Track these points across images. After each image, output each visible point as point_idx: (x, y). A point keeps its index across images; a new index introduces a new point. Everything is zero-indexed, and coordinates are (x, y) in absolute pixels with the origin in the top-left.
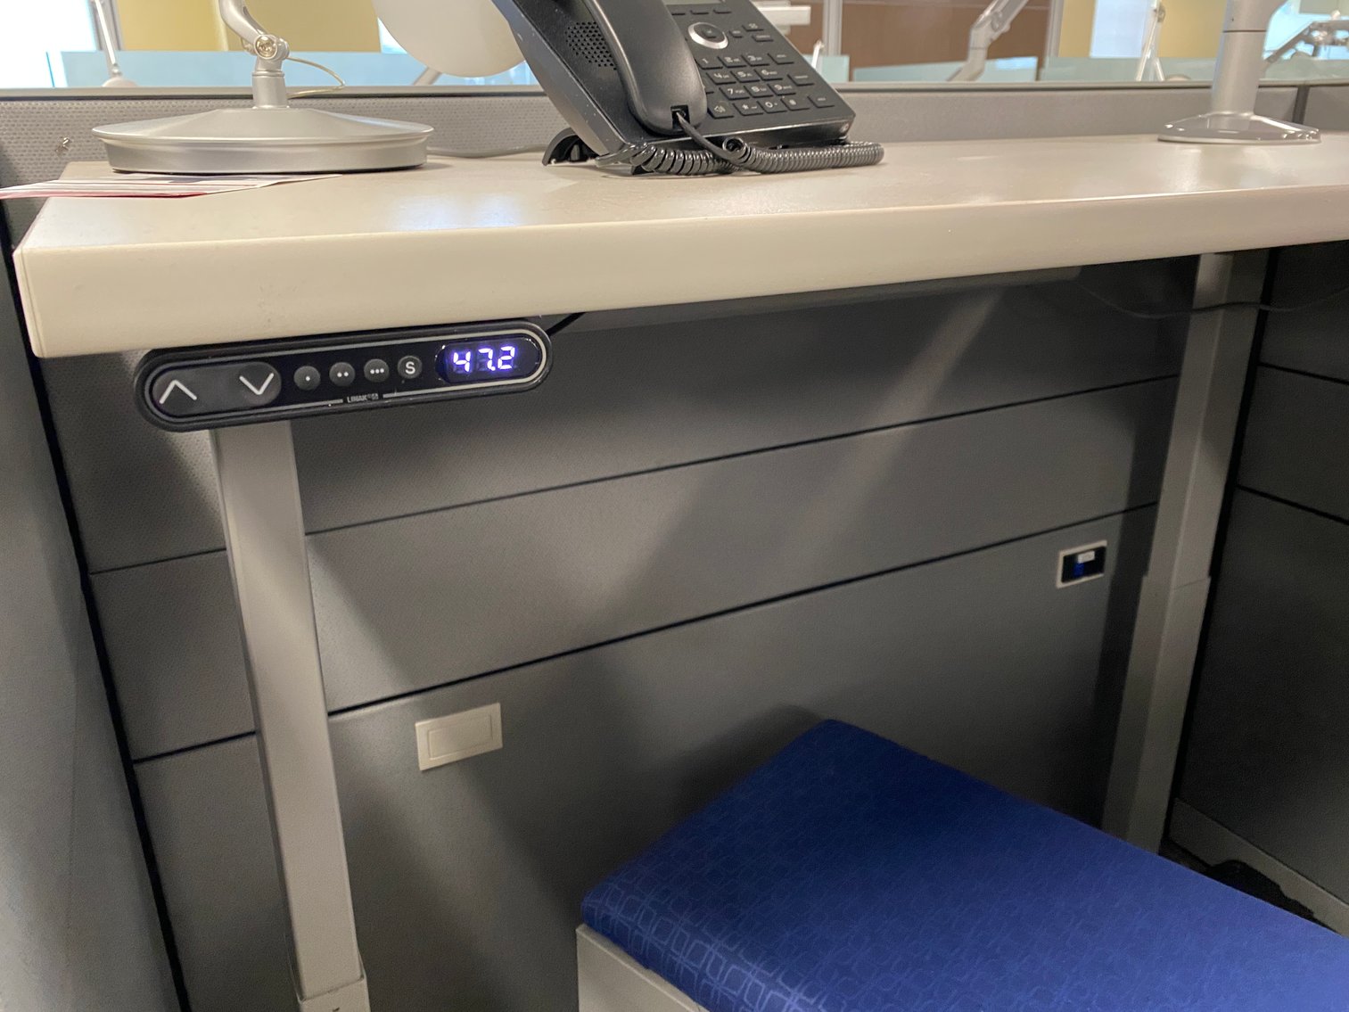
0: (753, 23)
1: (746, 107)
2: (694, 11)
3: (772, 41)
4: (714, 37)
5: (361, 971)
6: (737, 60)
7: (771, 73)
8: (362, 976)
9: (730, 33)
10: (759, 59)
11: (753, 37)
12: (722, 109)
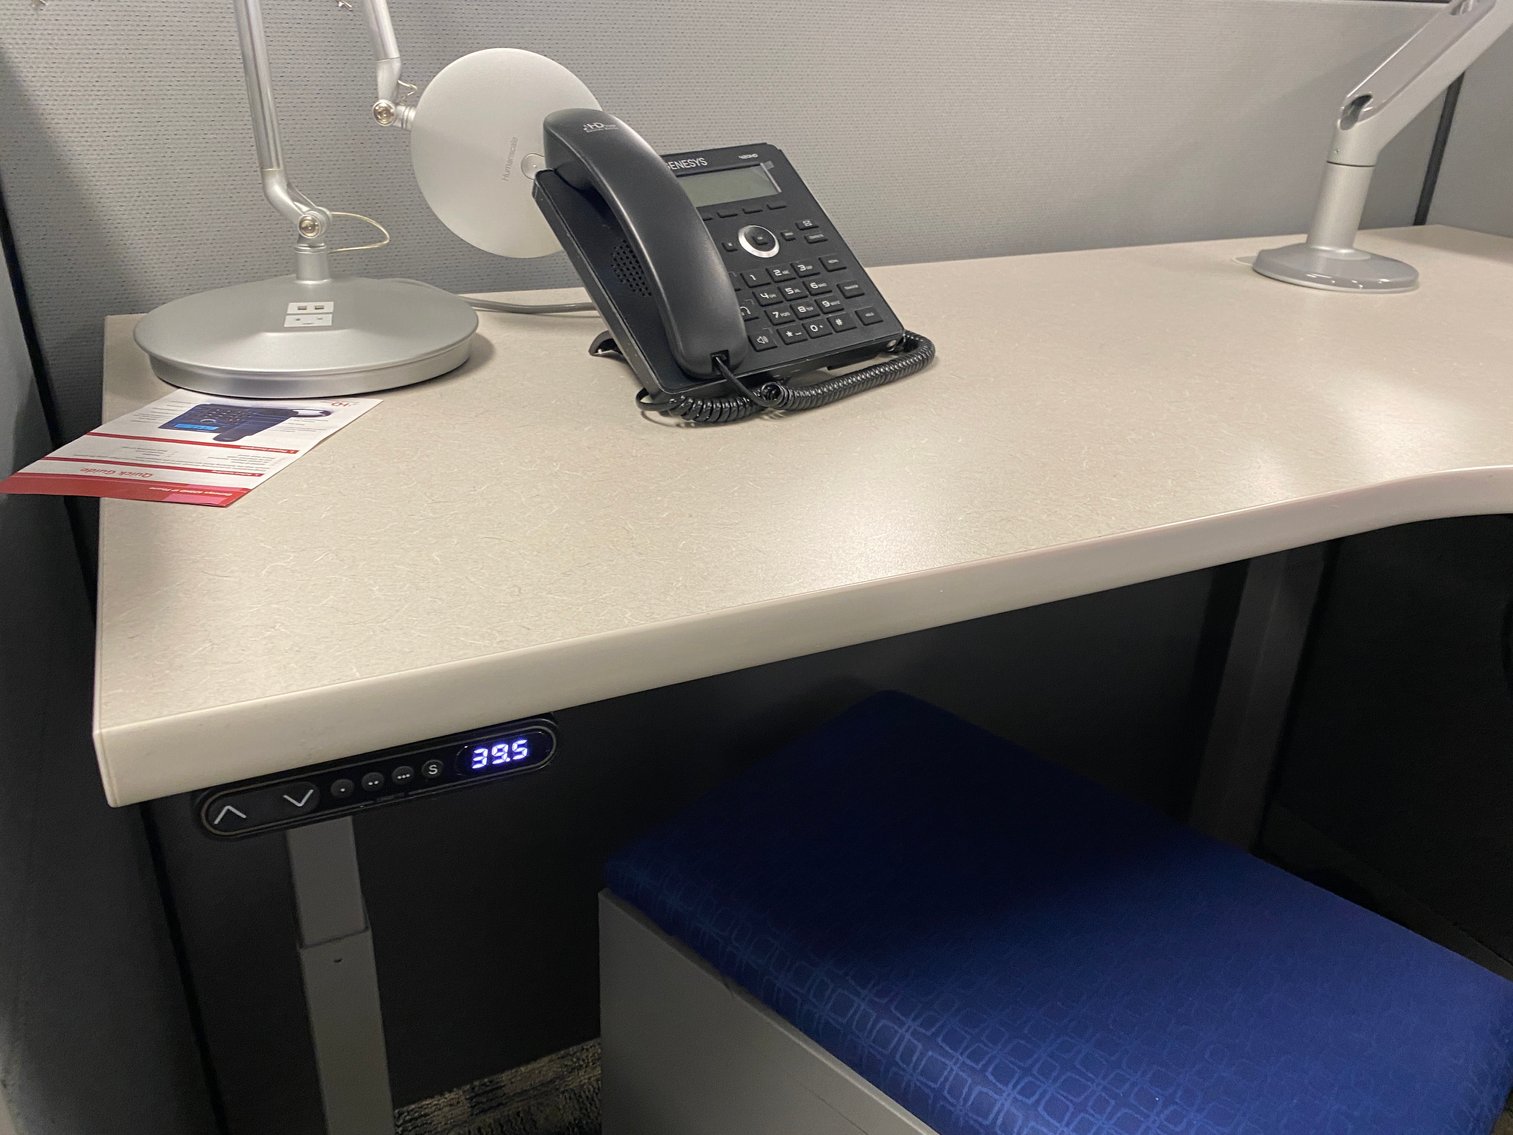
0: (806, 218)
1: (789, 334)
2: (747, 211)
3: (826, 240)
4: (766, 243)
5: (366, 923)
6: (786, 272)
7: (821, 286)
8: (367, 928)
9: (782, 234)
10: (810, 267)
11: (805, 238)
12: (765, 340)
